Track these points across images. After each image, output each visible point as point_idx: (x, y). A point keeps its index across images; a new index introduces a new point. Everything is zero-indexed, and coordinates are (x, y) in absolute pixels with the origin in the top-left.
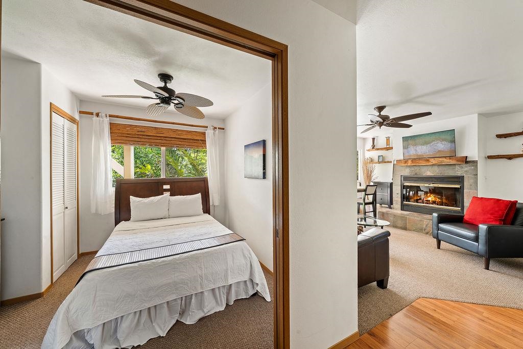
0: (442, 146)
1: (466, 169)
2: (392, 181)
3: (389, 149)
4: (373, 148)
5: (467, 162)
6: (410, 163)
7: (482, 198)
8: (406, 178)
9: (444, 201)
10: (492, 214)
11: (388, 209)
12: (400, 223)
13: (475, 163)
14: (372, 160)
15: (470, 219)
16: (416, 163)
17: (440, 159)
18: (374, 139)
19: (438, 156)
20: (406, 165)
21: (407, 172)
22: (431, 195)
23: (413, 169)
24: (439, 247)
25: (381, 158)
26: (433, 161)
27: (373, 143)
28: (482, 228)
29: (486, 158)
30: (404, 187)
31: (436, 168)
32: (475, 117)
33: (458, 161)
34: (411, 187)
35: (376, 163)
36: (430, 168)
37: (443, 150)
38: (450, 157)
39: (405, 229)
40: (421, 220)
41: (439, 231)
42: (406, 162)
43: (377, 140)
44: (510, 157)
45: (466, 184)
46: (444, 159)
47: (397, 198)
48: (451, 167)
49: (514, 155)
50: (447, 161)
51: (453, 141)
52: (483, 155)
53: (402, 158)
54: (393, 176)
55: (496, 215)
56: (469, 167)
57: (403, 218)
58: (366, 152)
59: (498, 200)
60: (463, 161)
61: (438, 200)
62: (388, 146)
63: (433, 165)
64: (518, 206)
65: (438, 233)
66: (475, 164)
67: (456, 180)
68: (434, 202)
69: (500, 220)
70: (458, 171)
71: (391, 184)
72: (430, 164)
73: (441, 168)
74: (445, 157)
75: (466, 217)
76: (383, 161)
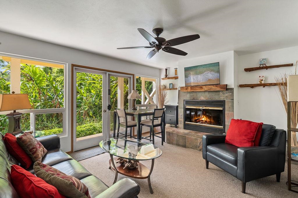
0: (211, 75)
1: (226, 95)
2: (177, 105)
3: (176, 78)
4: (166, 77)
5: (227, 89)
6: (189, 90)
7: (238, 120)
8: (187, 102)
9: (212, 121)
10: (246, 136)
11: (175, 129)
12: (181, 142)
13: (232, 89)
14: (165, 87)
15: (230, 140)
16: (194, 90)
17: (210, 87)
18: (166, 70)
19: (208, 84)
20: (187, 91)
21: (188, 97)
22: (204, 117)
23: (192, 95)
24: (207, 168)
25: (171, 85)
26: (205, 88)
27: (166, 73)
28: (240, 152)
29: (238, 86)
30: (186, 110)
31: (207, 94)
32: (232, 52)
33: (221, 88)
34: (191, 110)
35: (168, 89)
36: (203, 94)
37: (211, 79)
38: (216, 85)
39: (184, 146)
40: (196, 139)
41: (208, 153)
42: (187, 89)
43: (169, 70)
44: (252, 86)
45: (226, 106)
46: (212, 87)
47: (181, 119)
48: (217, 93)
49: (255, 85)
50: (214, 88)
51: (218, 72)
52: (237, 85)
53: (184, 85)
54: (178, 100)
55: (249, 137)
56: (228, 94)
57: (184, 137)
58: (162, 81)
59: (250, 123)
60: (224, 89)
61: (208, 120)
62: (176, 76)
63: (205, 91)
64: (263, 127)
65: (206, 154)
66: (232, 91)
67: (220, 104)
68: (206, 122)
69: (251, 141)
70: (222, 96)
71: (177, 107)
72: (203, 90)
73: (211, 94)
74: (213, 85)
75: (227, 138)
76: (172, 88)
